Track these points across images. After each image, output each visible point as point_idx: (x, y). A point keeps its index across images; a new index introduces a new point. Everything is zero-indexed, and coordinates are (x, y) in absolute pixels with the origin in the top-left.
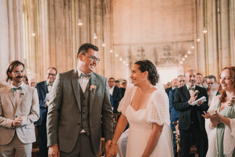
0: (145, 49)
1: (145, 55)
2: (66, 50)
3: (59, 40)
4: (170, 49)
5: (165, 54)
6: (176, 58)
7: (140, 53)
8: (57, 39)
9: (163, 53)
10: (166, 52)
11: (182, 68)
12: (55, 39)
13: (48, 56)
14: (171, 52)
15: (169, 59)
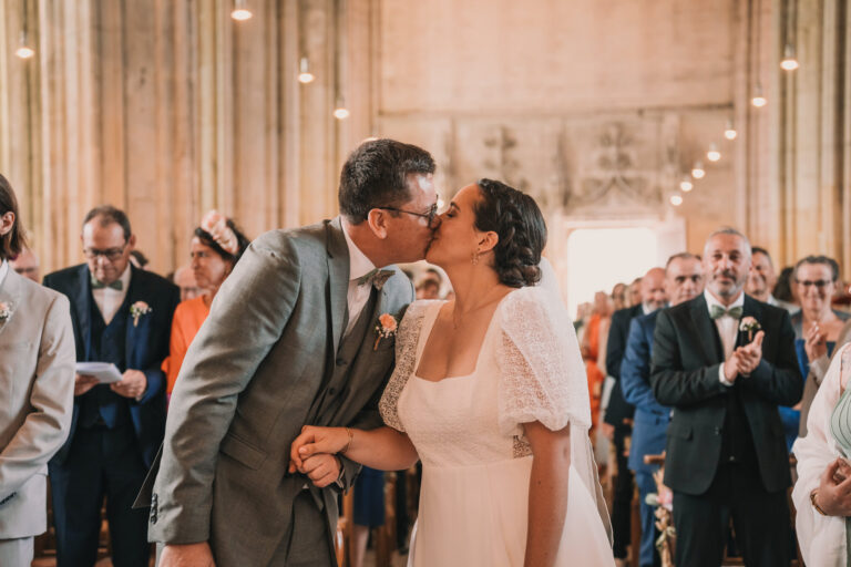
0: (518, 135)
1: (516, 165)
2: (174, 132)
3: (142, 81)
4: (629, 141)
5: (604, 163)
6: (652, 178)
7: (496, 154)
8: (133, 80)
9: (596, 154)
10: (612, 152)
11: (680, 224)
12: (125, 77)
13: (90, 153)
14: (632, 152)
15: (622, 183)
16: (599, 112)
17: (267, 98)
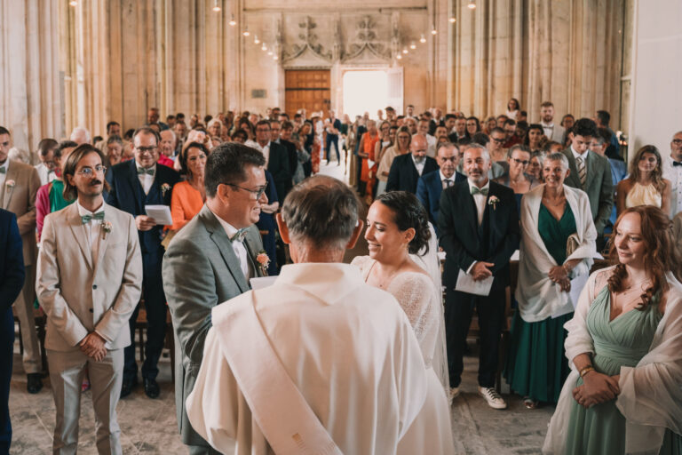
0: (317, 22)
1: (316, 36)
2: (146, 36)
3: (130, 11)
4: (374, 25)
5: (362, 36)
6: (386, 44)
7: (305, 31)
8: (125, 11)
9: (357, 32)
10: (366, 31)
11: (401, 70)
12: (122, 9)
13: (104, 50)
14: (375, 31)
15: (370, 47)
16: (358, 10)
17: (190, 11)
